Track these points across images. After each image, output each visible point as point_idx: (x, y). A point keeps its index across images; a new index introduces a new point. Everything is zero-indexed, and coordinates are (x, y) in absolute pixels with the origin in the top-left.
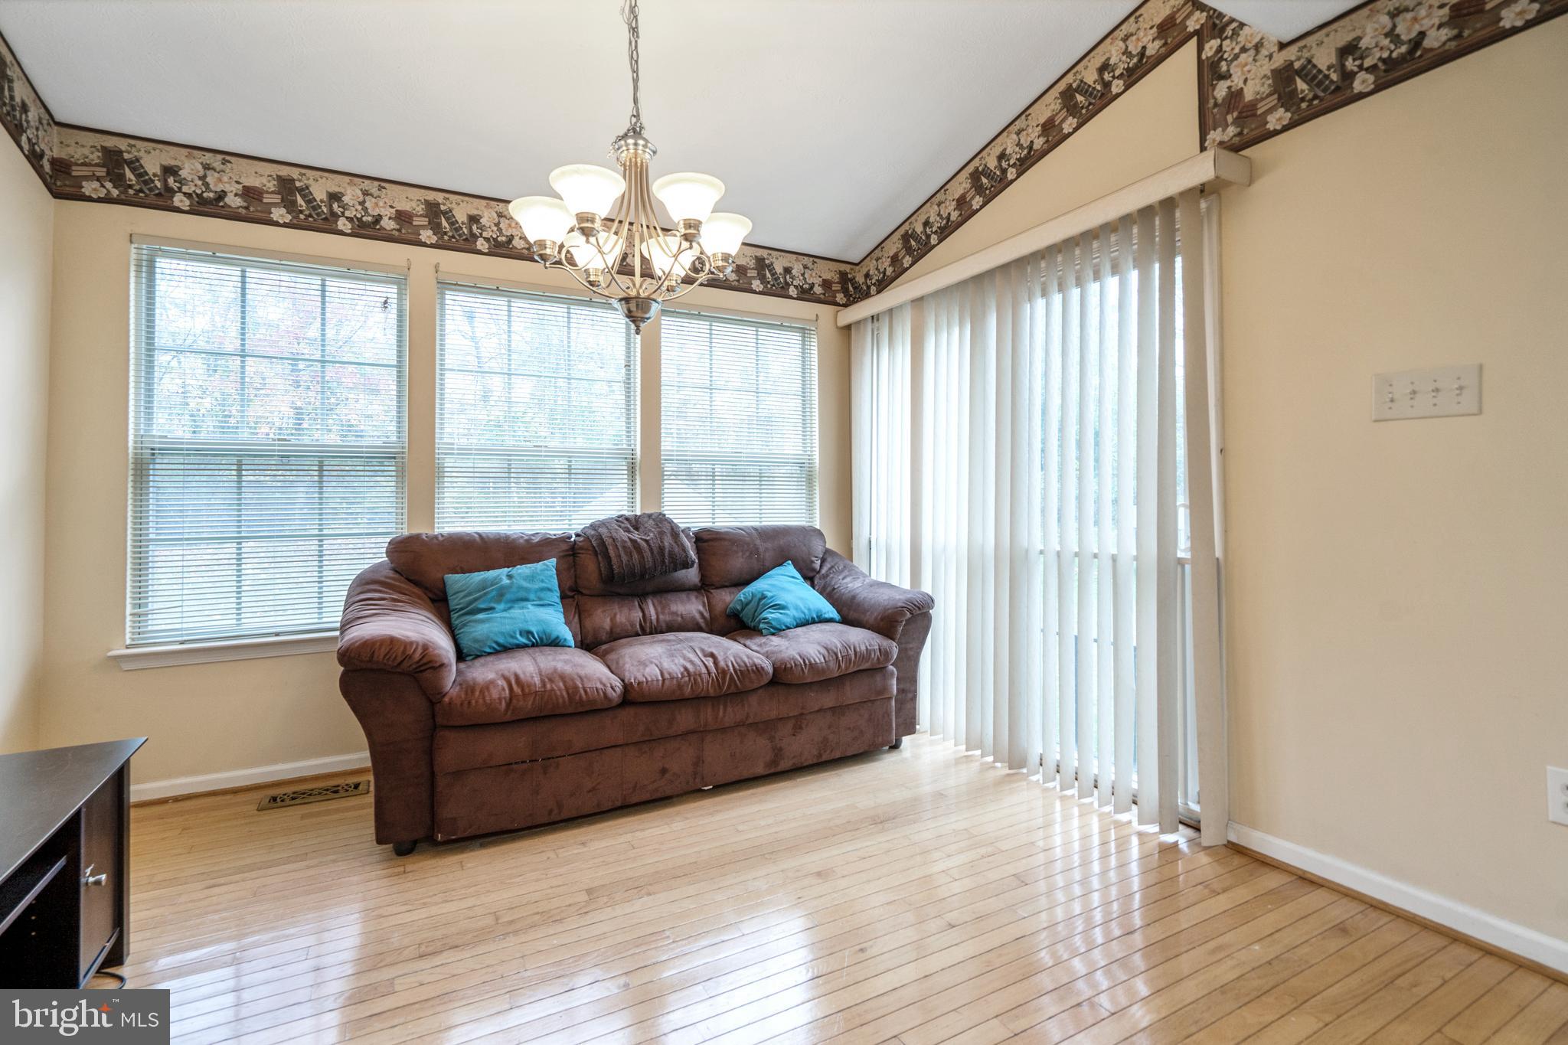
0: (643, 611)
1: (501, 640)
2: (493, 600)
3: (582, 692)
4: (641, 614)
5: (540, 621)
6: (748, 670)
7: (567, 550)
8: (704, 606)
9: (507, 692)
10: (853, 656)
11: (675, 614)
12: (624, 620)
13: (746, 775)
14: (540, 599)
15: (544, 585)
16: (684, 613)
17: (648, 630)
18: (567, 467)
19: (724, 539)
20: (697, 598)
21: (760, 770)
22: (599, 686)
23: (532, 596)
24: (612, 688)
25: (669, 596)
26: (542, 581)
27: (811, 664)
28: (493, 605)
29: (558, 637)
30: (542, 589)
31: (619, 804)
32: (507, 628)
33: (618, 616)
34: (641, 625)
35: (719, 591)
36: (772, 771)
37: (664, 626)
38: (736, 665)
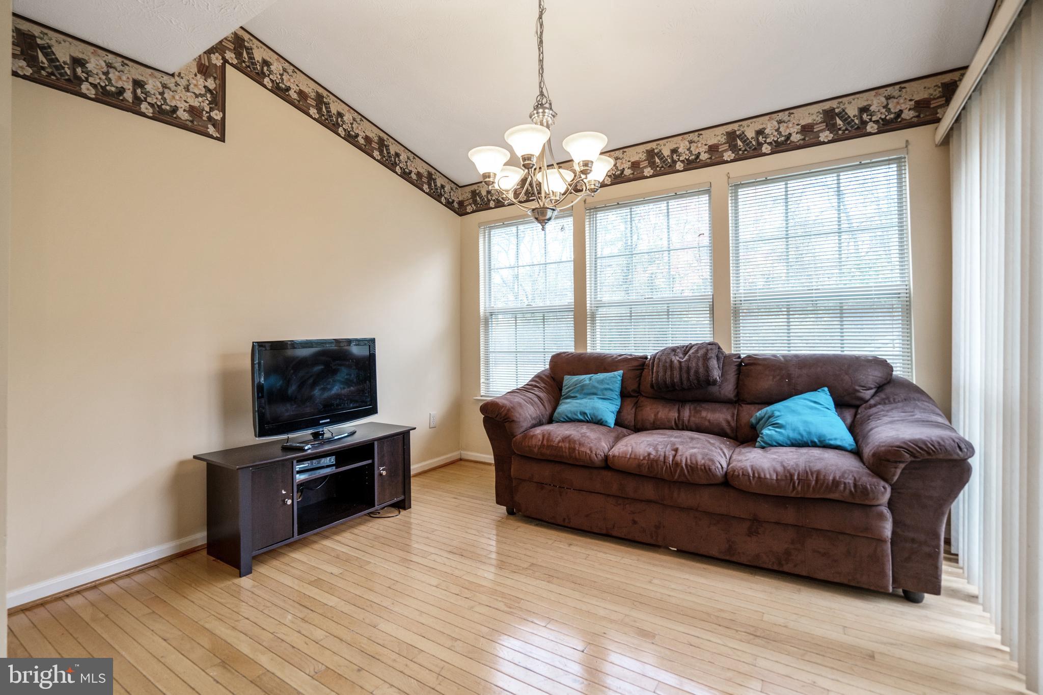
0: (679, 413)
1: (569, 415)
2: (577, 391)
3: (577, 452)
4: (676, 415)
5: (594, 408)
6: (697, 467)
7: (637, 366)
8: (733, 416)
9: (540, 442)
10: (814, 483)
11: (705, 418)
12: (663, 417)
13: (702, 551)
14: (604, 395)
15: (608, 386)
16: (711, 419)
17: (681, 427)
18: (666, 310)
19: (759, 364)
20: (727, 409)
21: (714, 552)
22: (588, 452)
23: (599, 392)
24: (596, 454)
25: (704, 405)
26: (608, 384)
27: (759, 477)
28: (577, 395)
29: (601, 419)
30: (606, 389)
31: (604, 532)
32: (573, 409)
33: (660, 414)
34: (675, 422)
35: (749, 406)
36: (727, 558)
37: (694, 426)
38: (689, 461)
